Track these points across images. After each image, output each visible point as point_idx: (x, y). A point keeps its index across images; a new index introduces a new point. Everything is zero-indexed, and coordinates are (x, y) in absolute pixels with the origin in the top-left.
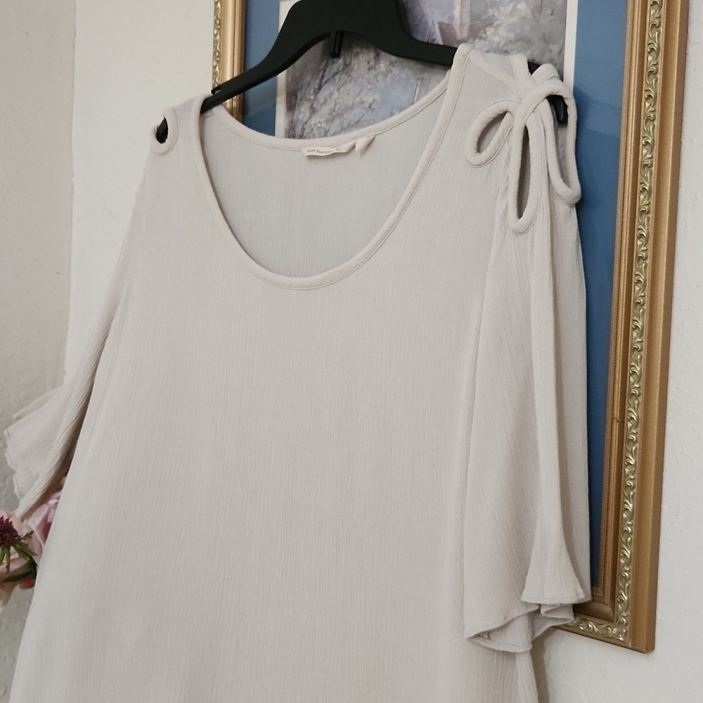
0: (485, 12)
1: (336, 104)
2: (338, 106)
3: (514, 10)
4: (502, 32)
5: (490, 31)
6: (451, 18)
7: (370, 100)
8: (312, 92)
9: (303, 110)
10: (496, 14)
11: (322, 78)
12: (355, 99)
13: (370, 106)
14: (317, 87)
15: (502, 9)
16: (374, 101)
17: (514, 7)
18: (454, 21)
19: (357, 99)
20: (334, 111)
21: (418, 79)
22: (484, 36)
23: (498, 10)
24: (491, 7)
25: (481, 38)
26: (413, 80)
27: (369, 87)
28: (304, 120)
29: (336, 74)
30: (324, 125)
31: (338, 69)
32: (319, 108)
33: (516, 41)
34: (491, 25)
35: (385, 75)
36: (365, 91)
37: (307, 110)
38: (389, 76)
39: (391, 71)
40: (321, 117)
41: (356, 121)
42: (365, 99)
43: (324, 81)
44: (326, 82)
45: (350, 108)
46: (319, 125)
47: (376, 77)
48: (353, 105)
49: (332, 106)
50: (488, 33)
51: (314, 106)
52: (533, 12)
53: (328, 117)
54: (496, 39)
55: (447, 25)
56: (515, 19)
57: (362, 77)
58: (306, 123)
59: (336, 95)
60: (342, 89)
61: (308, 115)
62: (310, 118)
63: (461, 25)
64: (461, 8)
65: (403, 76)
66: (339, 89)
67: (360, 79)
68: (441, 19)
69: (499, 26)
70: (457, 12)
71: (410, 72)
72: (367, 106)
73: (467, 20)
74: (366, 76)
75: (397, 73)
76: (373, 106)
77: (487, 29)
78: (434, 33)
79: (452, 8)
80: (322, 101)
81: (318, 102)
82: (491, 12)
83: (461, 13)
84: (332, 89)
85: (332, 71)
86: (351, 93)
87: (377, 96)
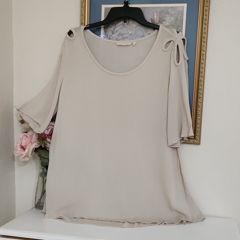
0: (163, 18)
1: (120, 32)
2: (121, 33)
3: (170, 19)
4: (167, 23)
5: (164, 22)
7: (131, 33)
8: (112, 29)
9: (110, 32)
10: (166, 19)
13: (131, 34)
14: (114, 27)
15: (167, 18)
16: (132, 33)
17: (170, 18)
18: (155, 19)
19: (127, 32)
22: (163, 23)
24: (164, 17)
25: (162, 23)
26: (143, 30)
27: (130, 30)
28: (110, 35)
29: (120, 25)
30: (116, 37)
31: (121, 24)
32: (115, 33)
33: (171, 25)
34: (165, 21)
35: (135, 28)
37: (111, 33)
38: (136, 28)
39: (137, 27)
40: (116, 35)
41: (126, 37)
42: (129, 32)
43: (116, 26)
45: (124, 34)
46: (115, 37)
47: (132, 28)
48: (125, 33)
49: (119, 33)
50: (164, 23)
51: (113, 32)
52: (175, 20)
53: (118, 35)
54: (166, 24)
55: (153, 19)
56: (170, 21)
57: (128, 27)
58: (111, 36)
59: (120, 30)
60: (122, 29)
61: (111, 34)
62: (112, 35)
64: (157, 16)
65: (141, 29)
66: (121, 29)
68: (151, 18)
69: (167, 21)
70: (155, 17)
71: (143, 28)
73: (158, 19)
74: (129, 27)
75: (139, 28)
76: (132, 34)
77: (163, 22)
78: (149, 20)
79: (154, 16)
80: (116, 31)
81: (115, 31)
82: (164, 18)
83: (156, 17)
84: (119, 29)
85: (118, 24)
86: (125, 30)
87: (133, 32)
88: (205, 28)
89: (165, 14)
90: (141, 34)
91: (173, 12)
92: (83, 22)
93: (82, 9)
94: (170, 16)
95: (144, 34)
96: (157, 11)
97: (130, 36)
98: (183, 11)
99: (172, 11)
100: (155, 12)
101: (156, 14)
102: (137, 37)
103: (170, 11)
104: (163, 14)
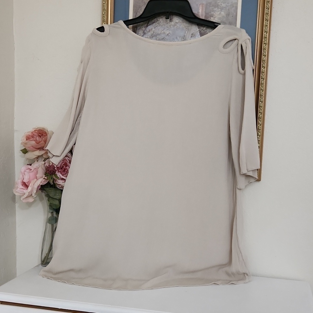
0: (210, 13)
1: (154, 32)
2: (154, 33)
3: (220, 13)
4: (216, 19)
6: (199, 12)
7: (168, 33)
9: (140, 32)
10: (214, 14)
11: (148, 23)
12: (161, 31)
13: (168, 34)
14: (146, 26)
15: (216, 13)
16: (169, 33)
17: (220, 12)
19: (162, 32)
20: (153, 34)
21: (187, 29)
23: (215, 13)
24: (212, 11)
27: (167, 29)
31: (154, 21)
32: (147, 33)
34: (212, 17)
35: (174, 26)
36: (166, 30)
37: (142, 33)
39: (176, 25)
40: (148, 36)
41: (162, 38)
42: (166, 32)
43: (149, 24)
44: (150, 25)
47: (170, 26)
48: (161, 33)
50: (211, 19)
52: (226, 15)
53: (151, 36)
55: (197, 14)
56: (220, 16)
57: (165, 25)
59: (154, 30)
60: (156, 28)
63: (202, 15)
65: (181, 27)
67: (164, 26)
68: (194, 12)
69: (215, 17)
70: (200, 11)
71: (183, 26)
72: (166, 34)
73: (204, 14)
75: (178, 26)
76: (169, 35)
77: (211, 18)
79: (199, 10)
80: (148, 31)
81: (146, 31)
82: (212, 13)
83: (202, 11)
84: (152, 27)
85: (152, 22)
86: (160, 29)
87: (171, 32)
88: (266, 25)
89: (213, 7)
90: (182, 34)
91: (224, 5)
92: (105, 19)
93: (104, 2)
94: (219, 10)
95: (186, 34)
96: (203, 4)
97: (167, 37)
98: (237, 3)
99: (222, 4)
100: (200, 5)
101: (201, 8)
102: (177, 38)
103: (220, 4)
104: (211, 8)
